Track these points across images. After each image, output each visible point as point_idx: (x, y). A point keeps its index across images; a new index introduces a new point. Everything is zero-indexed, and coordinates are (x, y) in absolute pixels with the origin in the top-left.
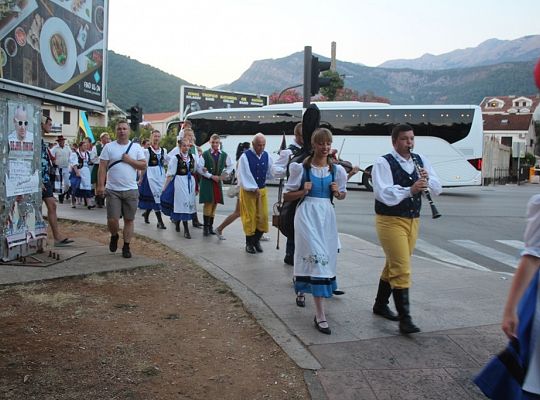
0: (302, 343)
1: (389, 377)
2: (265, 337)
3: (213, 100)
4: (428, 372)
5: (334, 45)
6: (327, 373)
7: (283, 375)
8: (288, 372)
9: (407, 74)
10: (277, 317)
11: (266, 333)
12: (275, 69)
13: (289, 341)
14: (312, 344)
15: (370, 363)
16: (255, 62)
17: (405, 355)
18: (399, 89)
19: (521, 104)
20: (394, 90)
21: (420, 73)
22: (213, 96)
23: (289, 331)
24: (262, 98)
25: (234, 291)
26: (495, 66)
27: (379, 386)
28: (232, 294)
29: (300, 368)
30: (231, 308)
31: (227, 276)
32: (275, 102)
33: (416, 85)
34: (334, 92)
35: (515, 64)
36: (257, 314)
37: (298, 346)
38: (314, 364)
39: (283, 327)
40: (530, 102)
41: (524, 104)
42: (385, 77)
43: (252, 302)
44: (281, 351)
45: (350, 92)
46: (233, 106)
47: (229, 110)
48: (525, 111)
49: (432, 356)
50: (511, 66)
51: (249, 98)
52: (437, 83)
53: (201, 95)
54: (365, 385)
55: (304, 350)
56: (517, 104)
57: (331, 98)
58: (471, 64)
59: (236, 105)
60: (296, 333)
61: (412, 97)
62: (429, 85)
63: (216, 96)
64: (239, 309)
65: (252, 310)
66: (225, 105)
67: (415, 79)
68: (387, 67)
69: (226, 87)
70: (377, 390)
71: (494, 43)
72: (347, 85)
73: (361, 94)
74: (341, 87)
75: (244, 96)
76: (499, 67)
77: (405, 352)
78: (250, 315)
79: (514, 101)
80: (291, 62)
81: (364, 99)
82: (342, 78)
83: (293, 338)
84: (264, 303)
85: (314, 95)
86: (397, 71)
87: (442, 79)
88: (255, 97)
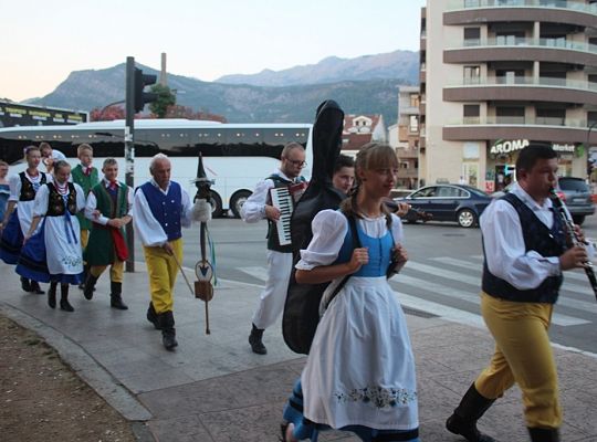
0: (130, 393)
1: (228, 418)
2: (86, 390)
3: (19, 116)
4: (269, 407)
5: (164, 56)
6: (158, 423)
7: (108, 432)
8: (114, 428)
9: (246, 90)
10: (101, 366)
11: (87, 386)
12: (97, 82)
13: (115, 391)
14: (141, 392)
15: (208, 406)
16: (73, 73)
17: (244, 392)
18: (238, 106)
19: (361, 124)
20: (231, 106)
21: (259, 89)
22: (20, 111)
23: (115, 380)
24: (81, 114)
25: (47, 340)
26: (335, 84)
27: (217, 429)
28: (46, 345)
29: (127, 421)
30: (44, 361)
31: (39, 325)
32: (96, 119)
33: (255, 102)
34: (165, 109)
35: (355, 82)
36: (76, 364)
37: (126, 396)
38: (144, 414)
39: (107, 376)
40: (369, 122)
41: (364, 123)
42: (222, 93)
43: (69, 351)
44: (105, 404)
45: (183, 109)
46: (45, 123)
47: (40, 128)
48: (365, 131)
49: (273, 390)
50: (351, 84)
51: (65, 115)
52: (277, 100)
53: (4, 110)
54: (201, 430)
55: (132, 400)
56: (357, 123)
57: (162, 116)
58: (311, 81)
59: (49, 122)
60: (122, 381)
61: (252, 115)
62: (270, 102)
63: (24, 112)
64: (54, 361)
65: (70, 361)
66: (35, 123)
67: (254, 95)
68: (224, 82)
69: (38, 100)
70: (214, 433)
71: (333, 60)
72: (180, 101)
73: (195, 111)
74: (172, 104)
75: (59, 112)
76: (339, 85)
77: (245, 389)
78: (68, 367)
79: (354, 120)
80: (116, 74)
81: (198, 117)
82: (173, 93)
83: (120, 389)
84: (85, 351)
85: (137, 112)
86: (235, 87)
87: (281, 96)
88: (72, 114)
